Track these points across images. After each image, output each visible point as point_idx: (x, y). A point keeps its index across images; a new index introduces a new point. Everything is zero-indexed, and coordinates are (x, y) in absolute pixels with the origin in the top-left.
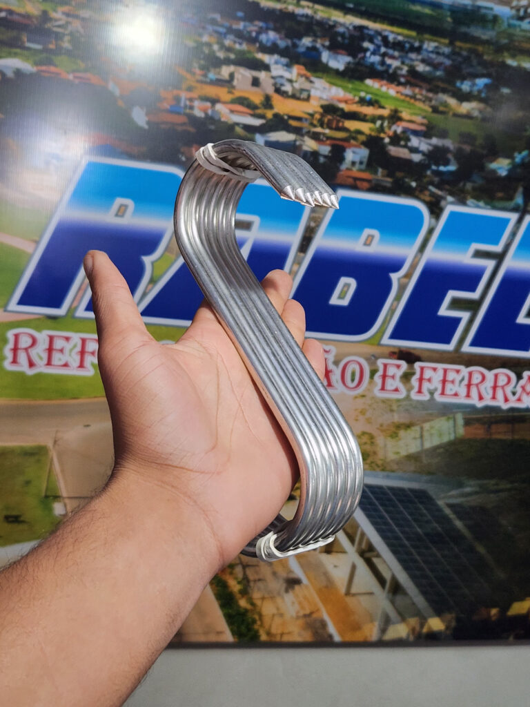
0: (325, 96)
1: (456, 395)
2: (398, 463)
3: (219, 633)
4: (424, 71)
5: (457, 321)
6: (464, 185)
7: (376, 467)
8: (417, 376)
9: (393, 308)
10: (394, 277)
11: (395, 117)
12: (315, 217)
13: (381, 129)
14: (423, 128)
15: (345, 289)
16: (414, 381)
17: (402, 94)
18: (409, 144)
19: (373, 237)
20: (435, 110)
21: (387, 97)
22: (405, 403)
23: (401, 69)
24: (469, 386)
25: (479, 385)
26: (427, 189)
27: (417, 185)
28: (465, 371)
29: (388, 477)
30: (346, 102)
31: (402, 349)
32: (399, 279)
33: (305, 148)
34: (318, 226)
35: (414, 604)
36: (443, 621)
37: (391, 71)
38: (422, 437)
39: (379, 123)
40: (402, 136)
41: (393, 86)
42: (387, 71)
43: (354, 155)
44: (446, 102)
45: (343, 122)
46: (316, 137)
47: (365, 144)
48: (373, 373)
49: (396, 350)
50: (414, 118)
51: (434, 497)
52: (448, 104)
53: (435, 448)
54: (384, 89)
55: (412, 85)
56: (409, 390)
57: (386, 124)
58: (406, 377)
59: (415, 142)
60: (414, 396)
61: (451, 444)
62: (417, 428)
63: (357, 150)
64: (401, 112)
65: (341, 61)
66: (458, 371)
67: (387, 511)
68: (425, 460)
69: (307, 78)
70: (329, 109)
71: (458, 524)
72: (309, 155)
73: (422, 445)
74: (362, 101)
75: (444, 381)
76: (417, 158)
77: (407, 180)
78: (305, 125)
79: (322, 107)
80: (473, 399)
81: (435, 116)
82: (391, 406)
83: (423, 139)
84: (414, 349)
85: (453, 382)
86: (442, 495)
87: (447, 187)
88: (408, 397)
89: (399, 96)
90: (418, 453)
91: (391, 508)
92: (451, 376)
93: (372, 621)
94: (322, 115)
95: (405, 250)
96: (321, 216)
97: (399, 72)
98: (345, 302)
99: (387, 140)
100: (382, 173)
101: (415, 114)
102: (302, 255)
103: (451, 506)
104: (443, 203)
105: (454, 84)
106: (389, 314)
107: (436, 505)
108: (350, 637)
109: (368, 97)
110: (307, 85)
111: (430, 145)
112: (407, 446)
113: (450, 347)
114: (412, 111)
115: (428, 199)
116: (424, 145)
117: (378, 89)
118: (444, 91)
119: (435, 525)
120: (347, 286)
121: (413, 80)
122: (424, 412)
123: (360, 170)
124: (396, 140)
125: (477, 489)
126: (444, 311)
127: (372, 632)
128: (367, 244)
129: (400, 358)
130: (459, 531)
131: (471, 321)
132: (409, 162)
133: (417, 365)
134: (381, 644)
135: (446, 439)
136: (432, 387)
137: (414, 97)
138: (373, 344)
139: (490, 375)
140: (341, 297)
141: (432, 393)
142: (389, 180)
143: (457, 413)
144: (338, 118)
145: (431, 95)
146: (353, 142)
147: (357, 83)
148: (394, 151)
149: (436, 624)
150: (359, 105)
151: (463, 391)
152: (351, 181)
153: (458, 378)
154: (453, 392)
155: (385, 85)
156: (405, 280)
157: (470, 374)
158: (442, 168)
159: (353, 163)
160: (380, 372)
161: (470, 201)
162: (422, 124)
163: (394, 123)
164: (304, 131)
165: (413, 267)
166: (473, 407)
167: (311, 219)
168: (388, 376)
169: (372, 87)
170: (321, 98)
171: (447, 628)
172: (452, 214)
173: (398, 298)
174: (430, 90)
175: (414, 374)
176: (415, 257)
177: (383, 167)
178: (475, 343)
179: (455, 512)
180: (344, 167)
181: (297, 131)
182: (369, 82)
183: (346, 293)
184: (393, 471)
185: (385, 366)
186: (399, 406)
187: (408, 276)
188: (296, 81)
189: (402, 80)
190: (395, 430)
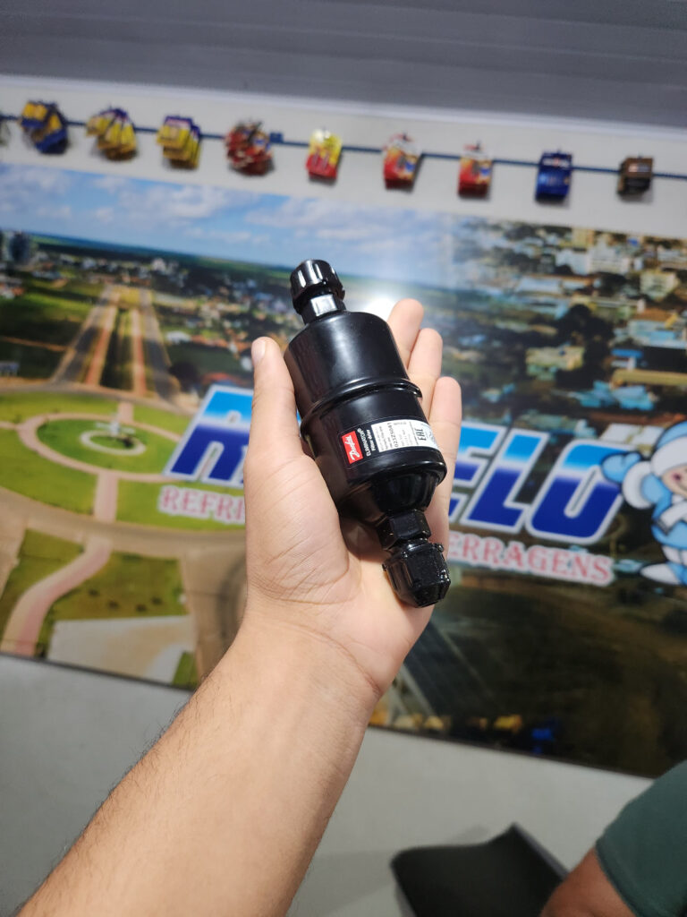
5: (456, 501)
24: (466, 548)
25: (474, 549)
28: (462, 537)
35: (417, 703)
36: (441, 721)
44: (451, 352)
52: (453, 354)
66: (457, 537)
80: (468, 558)
85: (453, 544)
93: (386, 711)
103: (450, 635)
105: (459, 341)
125: (471, 625)
127: (386, 719)
130: (454, 654)
131: (468, 502)
134: (392, 729)
139: (483, 542)
151: (460, 551)
153: (457, 542)
154: (453, 551)
166: (469, 564)
171: (444, 727)
178: (471, 518)
179: (453, 641)
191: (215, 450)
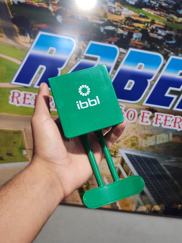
0: (127, 14)
1: (170, 125)
2: (147, 148)
3: (78, 201)
4: (165, 6)
5: (172, 98)
6: (178, 49)
7: (138, 149)
8: (155, 117)
9: (148, 92)
10: (149, 81)
11: (153, 22)
12: (121, 58)
13: (147, 27)
14: (163, 27)
15: (130, 84)
16: (154, 119)
17: (156, 14)
18: (158, 33)
19: (142, 66)
20: (168, 20)
21: (150, 15)
22: (150, 127)
23: (156, 5)
24: (175, 123)
25: (179, 123)
26: (163, 49)
27: (160, 48)
28: (174, 117)
29: (142, 153)
30: (135, 16)
31: (151, 107)
32: (151, 82)
33: (118, 32)
34: (122, 61)
35: (149, 199)
36: (160, 207)
37: (152, 5)
38: (156, 140)
39: (146, 24)
40: (155, 29)
41: (153, 11)
42: (151, 5)
43: (136, 36)
44: (173, 17)
45: (133, 24)
46: (123, 28)
47: (141, 32)
48: (139, 115)
49: (148, 108)
50: (160, 23)
51: (159, 161)
52: (174, 18)
53: (161, 144)
54: (149, 12)
55: (160, 11)
56: (152, 122)
57: (149, 25)
58: (151, 118)
59: (160, 32)
60: (154, 124)
61: (167, 143)
62: (154, 136)
63: (138, 34)
64: (155, 21)
65: (134, 1)
66: (171, 117)
67: (141, 165)
68: (156, 148)
69: (121, 7)
70: (128, 19)
71: (168, 173)
72: (120, 35)
73: (156, 142)
74: (141, 16)
75: (166, 120)
76: (160, 38)
77: (156, 46)
78: (119, 24)
79: (126, 18)
80: (176, 128)
81: (168, 22)
82: (145, 127)
83: (163, 31)
84: (155, 107)
85: (169, 121)
86: (162, 161)
87: (171, 49)
88: (151, 125)
89: (155, 15)
90: (154, 145)
91: (143, 164)
92: (168, 118)
93: (133, 204)
94: (125, 21)
95: (153, 71)
96: (123, 57)
97: (155, 6)
98: (130, 89)
99: (149, 31)
100: (147, 42)
101: (160, 21)
102: (115, 71)
103: (165, 166)
104: (169, 55)
105: (176, 11)
106: (146, 94)
107: (160, 165)
108: (125, 208)
109: (143, 15)
110: (120, 10)
111: (165, 33)
112: (150, 142)
113: (169, 108)
114: (159, 20)
115: (163, 53)
116: (163, 33)
117: (147, 12)
118: (172, 13)
119: (159, 172)
120: (131, 83)
121: (160, 9)
122: (158, 131)
123: (138, 41)
124: (152, 31)
125: (176, 161)
126: (167, 95)
127: (133, 208)
128: (139, 68)
129: (149, 110)
130: (167, 175)
131: (177, 99)
132: (157, 39)
133: (156, 114)
134: (136, 212)
135: (165, 141)
136: (161, 122)
137: (160, 15)
138: (139, 105)
140: (129, 87)
141: (161, 124)
142: (149, 45)
143: (170, 132)
144: (131, 22)
145: (167, 15)
146: (136, 31)
147: (139, 9)
148: (151, 35)
149: (157, 208)
150: (139, 18)
151: (173, 124)
152: (135, 45)
153: (171, 119)
154: (169, 125)
155: (150, 10)
156: (153, 82)
157: (176, 118)
158: (170, 42)
159: (136, 39)
160: (142, 115)
161: (180, 55)
162: (163, 25)
163: (152, 25)
164: (119, 26)
165: (156, 78)
166: (176, 131)
167: (119, 58)
168: (144, 117)
169: (145, 11)
170: (125, 15)
171: (161, 210)
172: (173, 59)
173: (150, 89)
174: (167, 13)
175: (154, 117)
176: (158, 74)
177: (147, 41)
178: (178, 107)
179: (167, 168)
180: (132, 40)
181: (116, 26)
182: (144, 9)
183: (131, 85)
184: (144, 151)
185: (144, 113)
186: (148, 128)
187: (154, 81)
188: (116, 8)
189: (156, 9)
190: (146, 137)
191: (42, 69)
